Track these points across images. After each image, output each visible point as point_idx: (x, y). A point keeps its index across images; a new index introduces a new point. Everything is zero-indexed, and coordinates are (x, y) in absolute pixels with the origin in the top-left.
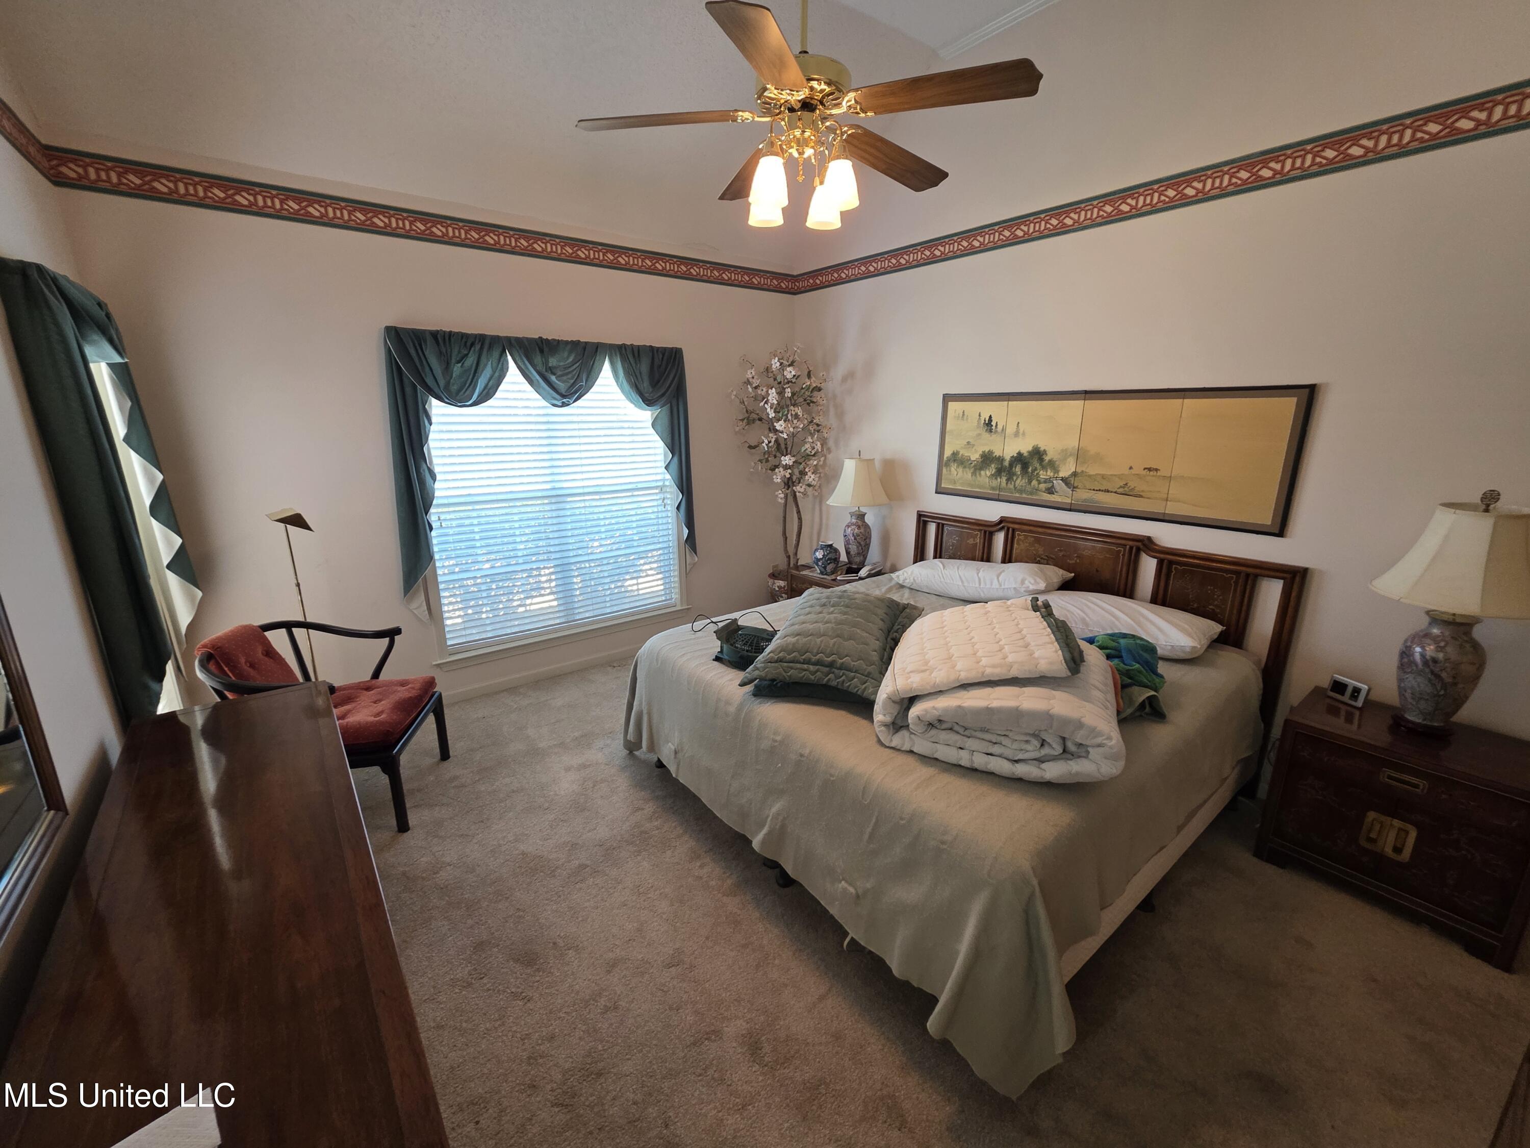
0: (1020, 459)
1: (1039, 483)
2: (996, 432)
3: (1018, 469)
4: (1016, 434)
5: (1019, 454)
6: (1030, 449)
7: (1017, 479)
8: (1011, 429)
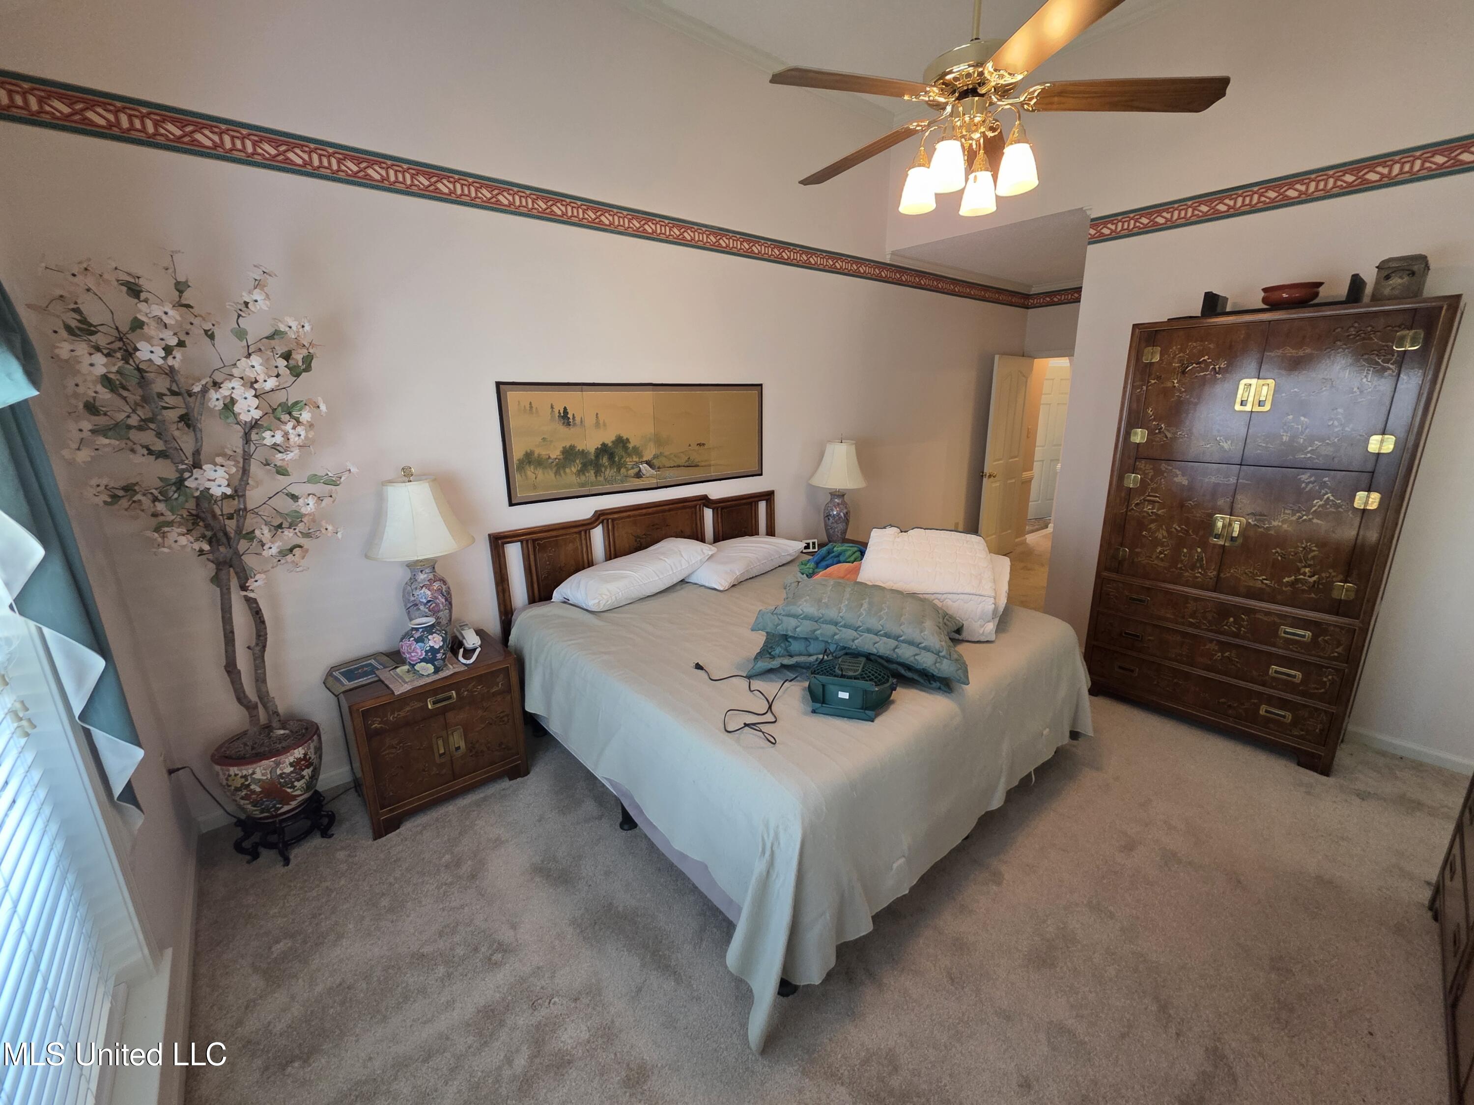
0: (604, 450)
1: (628, 470)
2: (575, 424)
3: (605, 461)
4: (597, 425)
5: (604, 445)
6: (613, 438)
7: (606, 470)
8: (590, 421)
